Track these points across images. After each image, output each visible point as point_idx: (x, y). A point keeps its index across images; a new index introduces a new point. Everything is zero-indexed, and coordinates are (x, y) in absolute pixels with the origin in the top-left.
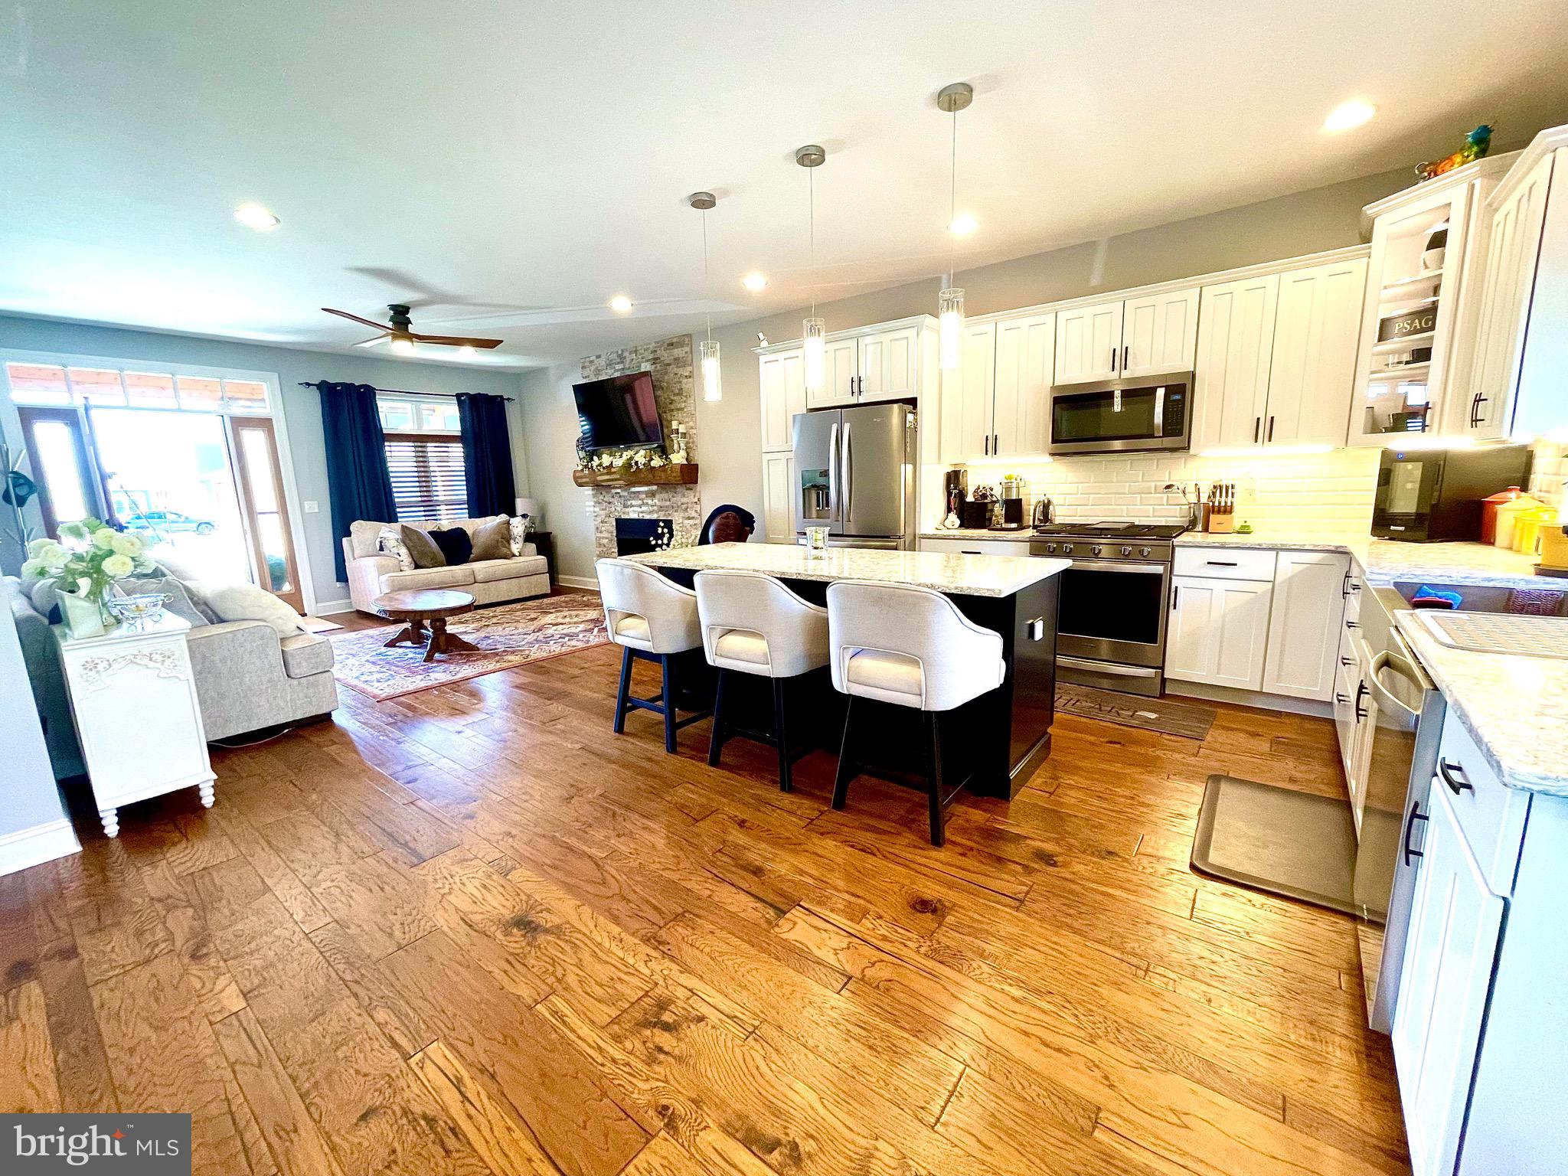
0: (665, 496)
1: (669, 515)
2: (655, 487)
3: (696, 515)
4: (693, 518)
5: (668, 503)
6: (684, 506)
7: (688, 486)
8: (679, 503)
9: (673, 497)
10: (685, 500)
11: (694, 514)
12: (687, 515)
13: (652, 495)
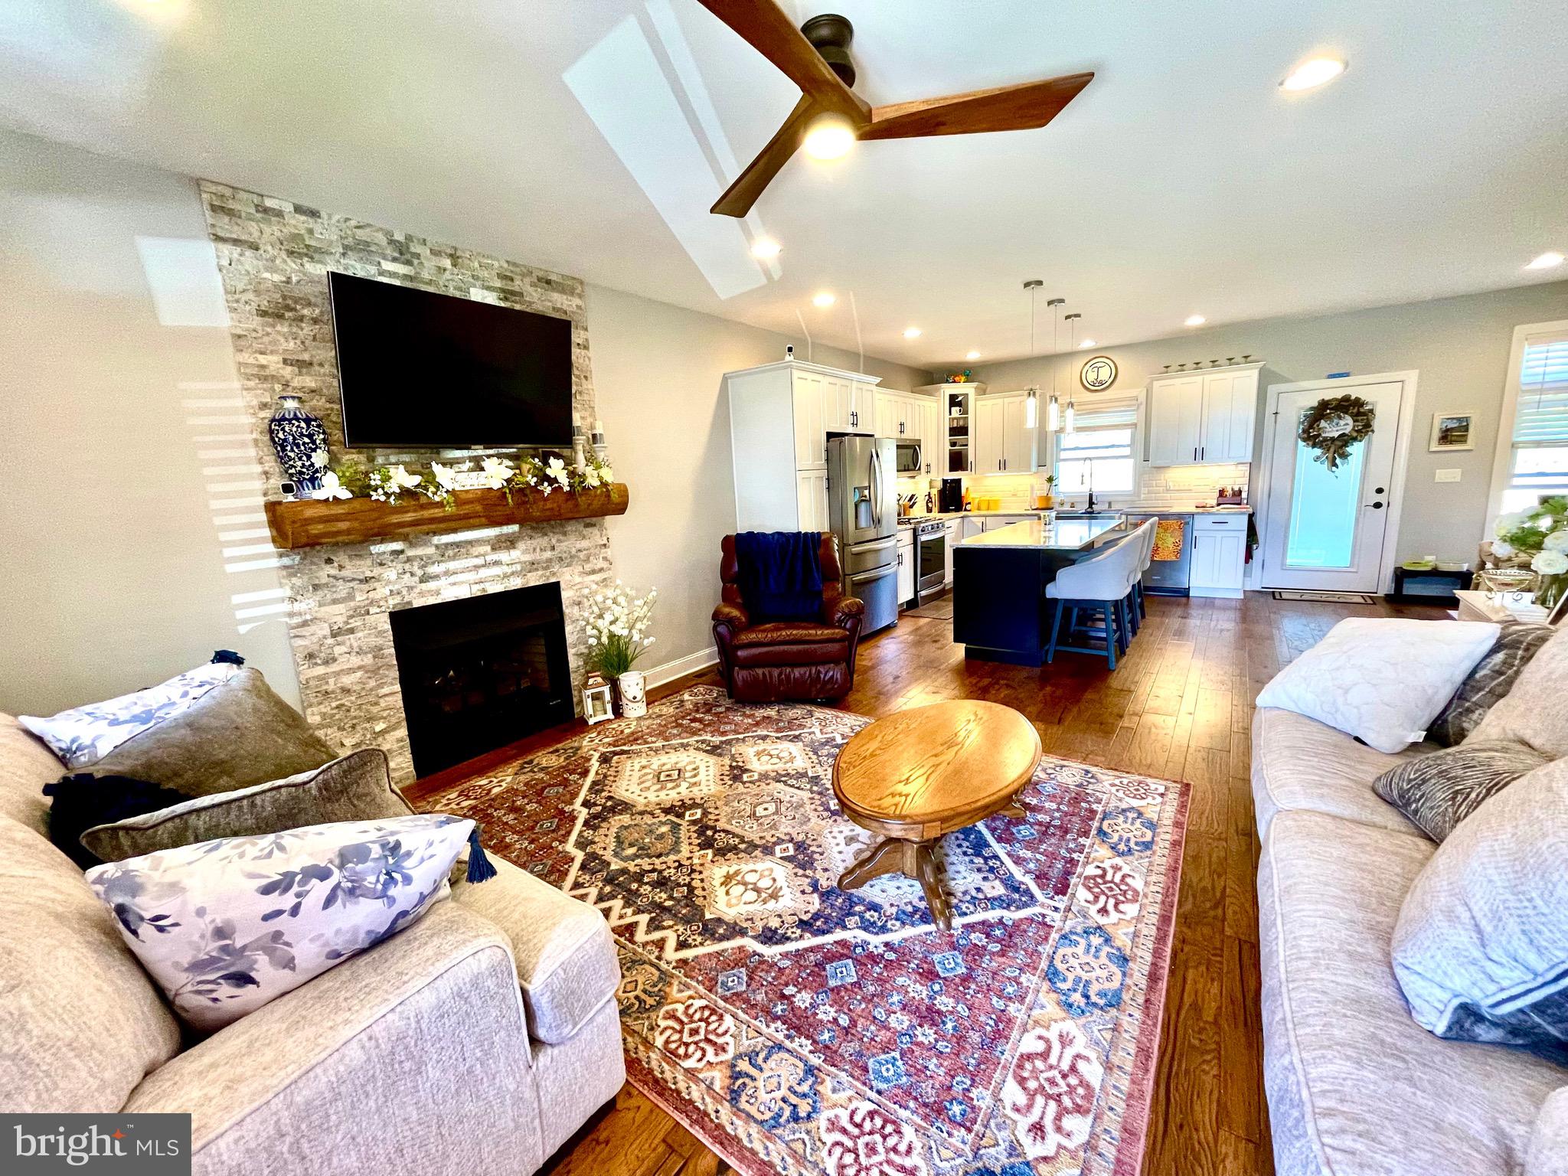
0: (541, 541)
1: (554, 574)
2: (515, 528)
3: (605, 565)
4: (601, 570)
5: (548, 554)
6: (582, 555)
7: (588, 520)
8: (574, 551)
9: (559, 541)
10: (584, 544)
11: (601, 564)
12: (588, 567)
13: (510, 542)
